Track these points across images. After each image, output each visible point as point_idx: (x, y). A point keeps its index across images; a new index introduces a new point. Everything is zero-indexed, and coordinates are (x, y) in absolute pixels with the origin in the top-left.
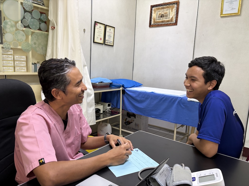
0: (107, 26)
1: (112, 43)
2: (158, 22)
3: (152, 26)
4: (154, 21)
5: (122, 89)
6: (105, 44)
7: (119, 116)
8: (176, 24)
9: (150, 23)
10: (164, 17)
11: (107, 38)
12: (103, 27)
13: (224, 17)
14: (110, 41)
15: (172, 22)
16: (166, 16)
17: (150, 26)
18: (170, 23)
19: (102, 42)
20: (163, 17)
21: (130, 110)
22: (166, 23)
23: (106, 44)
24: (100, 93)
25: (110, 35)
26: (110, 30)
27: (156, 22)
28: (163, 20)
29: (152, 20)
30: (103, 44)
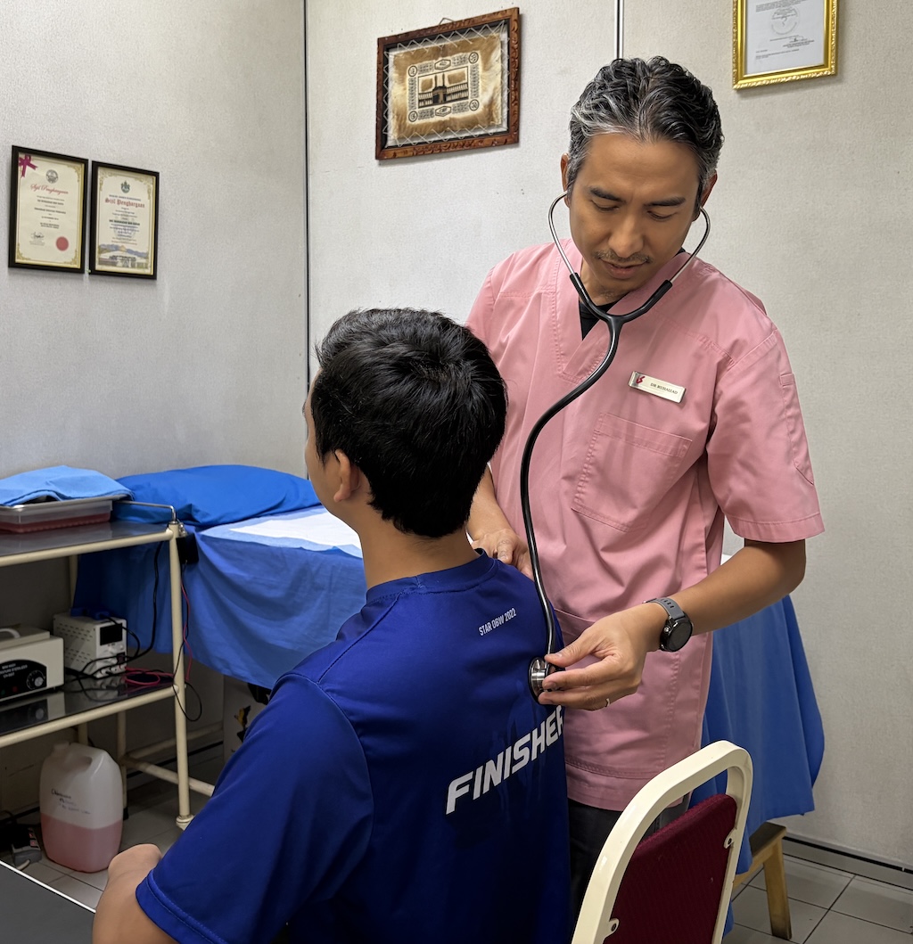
0: (100, 172)
1: (144, 261)
2: (423, 130)
3: (391, 153)
4: (400, 126)
5: (176, 536)
6: (94, 272)
7: (171, 700)
8: (511, 137)
9: (382, 137)
10: (448, 99)
11: (105, 235)
12: (71, 178)
13: (752, 92)
14: (129, 251)
15: (490, 126)
16: (461, 95)
17: (383, 152)
18: (482, 133)
19: (70, 258)
20: (445, 101)
21: (228, 666)
22: (461, 131)
23: (98, 267)
24: (67, 558)
25: (130, 220)
26: (125, 187)
27: (413, 131)
28: (447, 118)
29: (392, 122)
30: (80, 271)
